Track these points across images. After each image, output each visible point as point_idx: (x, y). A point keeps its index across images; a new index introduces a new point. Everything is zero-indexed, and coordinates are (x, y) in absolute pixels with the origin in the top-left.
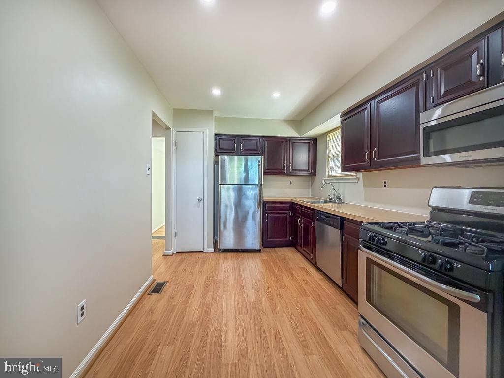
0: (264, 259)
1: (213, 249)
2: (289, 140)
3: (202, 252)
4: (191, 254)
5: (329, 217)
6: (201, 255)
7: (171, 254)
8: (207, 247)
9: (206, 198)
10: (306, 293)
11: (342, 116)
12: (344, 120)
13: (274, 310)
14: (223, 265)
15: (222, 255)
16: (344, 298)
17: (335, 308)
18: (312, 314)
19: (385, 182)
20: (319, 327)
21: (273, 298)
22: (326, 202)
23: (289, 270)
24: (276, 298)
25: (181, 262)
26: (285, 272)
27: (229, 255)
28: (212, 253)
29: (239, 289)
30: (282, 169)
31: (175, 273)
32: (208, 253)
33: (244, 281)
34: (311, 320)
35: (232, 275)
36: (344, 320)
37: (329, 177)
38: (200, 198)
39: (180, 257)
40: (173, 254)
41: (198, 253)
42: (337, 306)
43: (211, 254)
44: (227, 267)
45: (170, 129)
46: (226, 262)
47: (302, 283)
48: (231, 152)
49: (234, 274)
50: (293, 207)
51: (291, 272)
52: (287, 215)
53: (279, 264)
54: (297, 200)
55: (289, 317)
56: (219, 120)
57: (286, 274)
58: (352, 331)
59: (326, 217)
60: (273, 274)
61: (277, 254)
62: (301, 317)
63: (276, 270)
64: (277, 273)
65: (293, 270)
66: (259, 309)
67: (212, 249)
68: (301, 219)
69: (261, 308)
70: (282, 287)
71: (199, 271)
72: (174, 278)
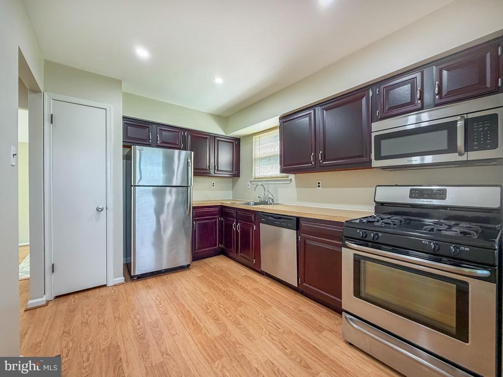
0: (199, 275)
1: (123, 278)
2: (214, 138)
3: (105, 286)
4: (86, 294)
5: (280, 218)
6: (103, 291)
7: (44, 303)
8: (112, 277)
9: (110, 206)
10: (265, 302)
11: (281, 118)
12: (284, 122)
13: (249, 336)
14: (149, 297)
15: (140, 284)
16: (300, 297)
17: (300, 311)
18: (287, 325)
19: (319, 183)
20: (302, 337)
21: (239, 322)
22: (256, 204)
23: (234, 282)
24: (241, 320)
25: (72, 311)
26: (232, 286)
27: (150, 281)
28: (122, 284)
29: (190, 324)
30: (207, 170)
31: (68, 333)
32: (115, 286)
33: (191, 312)
34: (290, 332)
35: (169, 307)
36: (315, 320)
37: (255, 178)
38: (101, 207)
39: (64, 305)
40: (48, 302)
41: (97, 290)
42: (301, 308)
43: (122, 286)
44: (157, 299)
45: (41, 92)
46: (150, 291)
47: (255, 293)
48: (145, 143)
49: (172, 306)
50: (223, 211)
51: (237, 284)
52: (216, 221)
53: (220, 278)
54: (228, 203)
55: (270, 339)
56: (128, 98)
57: (234, 287)
58: (328, 329)
59: (275, 218)
60: (221, 291)
61: (210, 266)
62: (280, 333)
63: (221, 286)
64: (224, 289)
65: (238, 281)
66: (232, 342)
67: (121, 279)
68: (237, 223)
69: (234, 340)
70: (240, 304)
71: (115, 318)
72: (71, 345)
